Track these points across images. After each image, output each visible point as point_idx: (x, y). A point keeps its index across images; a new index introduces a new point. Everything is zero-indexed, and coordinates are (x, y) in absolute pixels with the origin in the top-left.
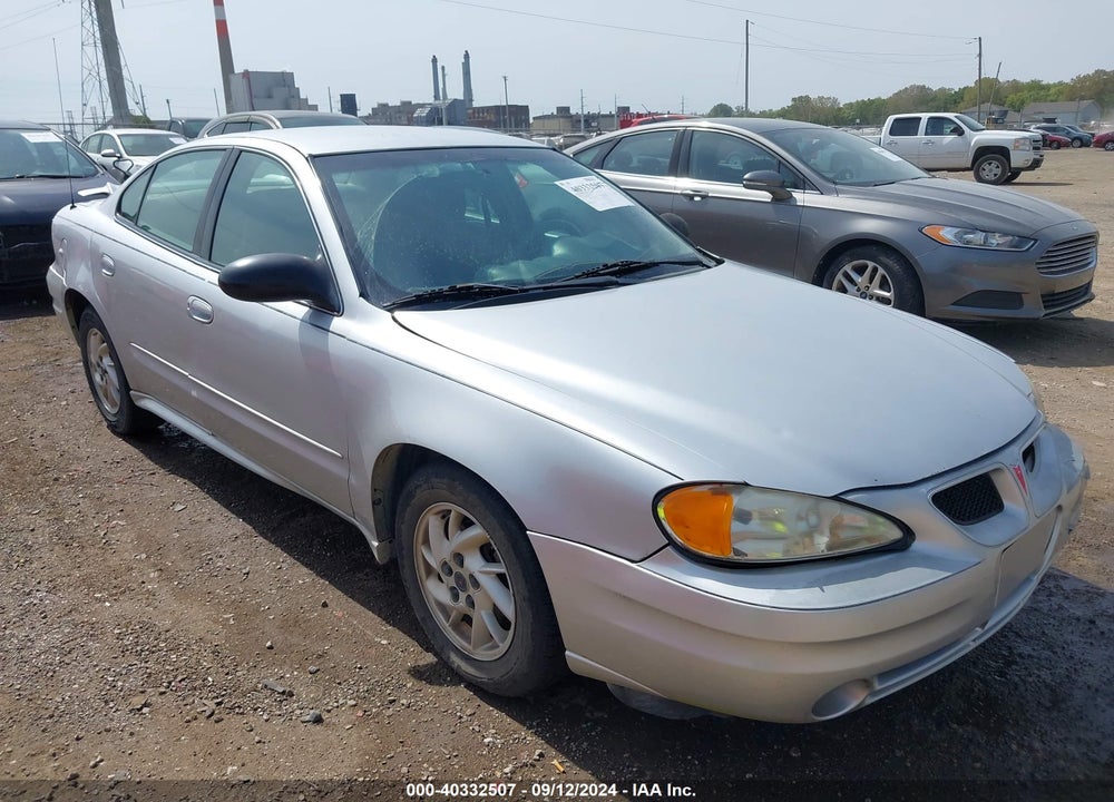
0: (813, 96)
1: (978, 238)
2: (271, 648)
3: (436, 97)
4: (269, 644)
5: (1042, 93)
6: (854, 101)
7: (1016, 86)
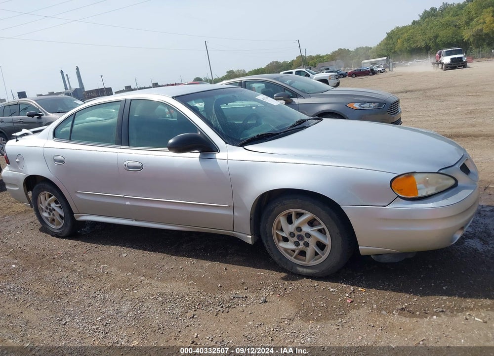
0: (235, 70)
1: (367, 105)
2: (221, 287)
3: (66, 88)
4: (219, 285)
5: (322, 59)
6: (251, 70)
7: (311, 58)
